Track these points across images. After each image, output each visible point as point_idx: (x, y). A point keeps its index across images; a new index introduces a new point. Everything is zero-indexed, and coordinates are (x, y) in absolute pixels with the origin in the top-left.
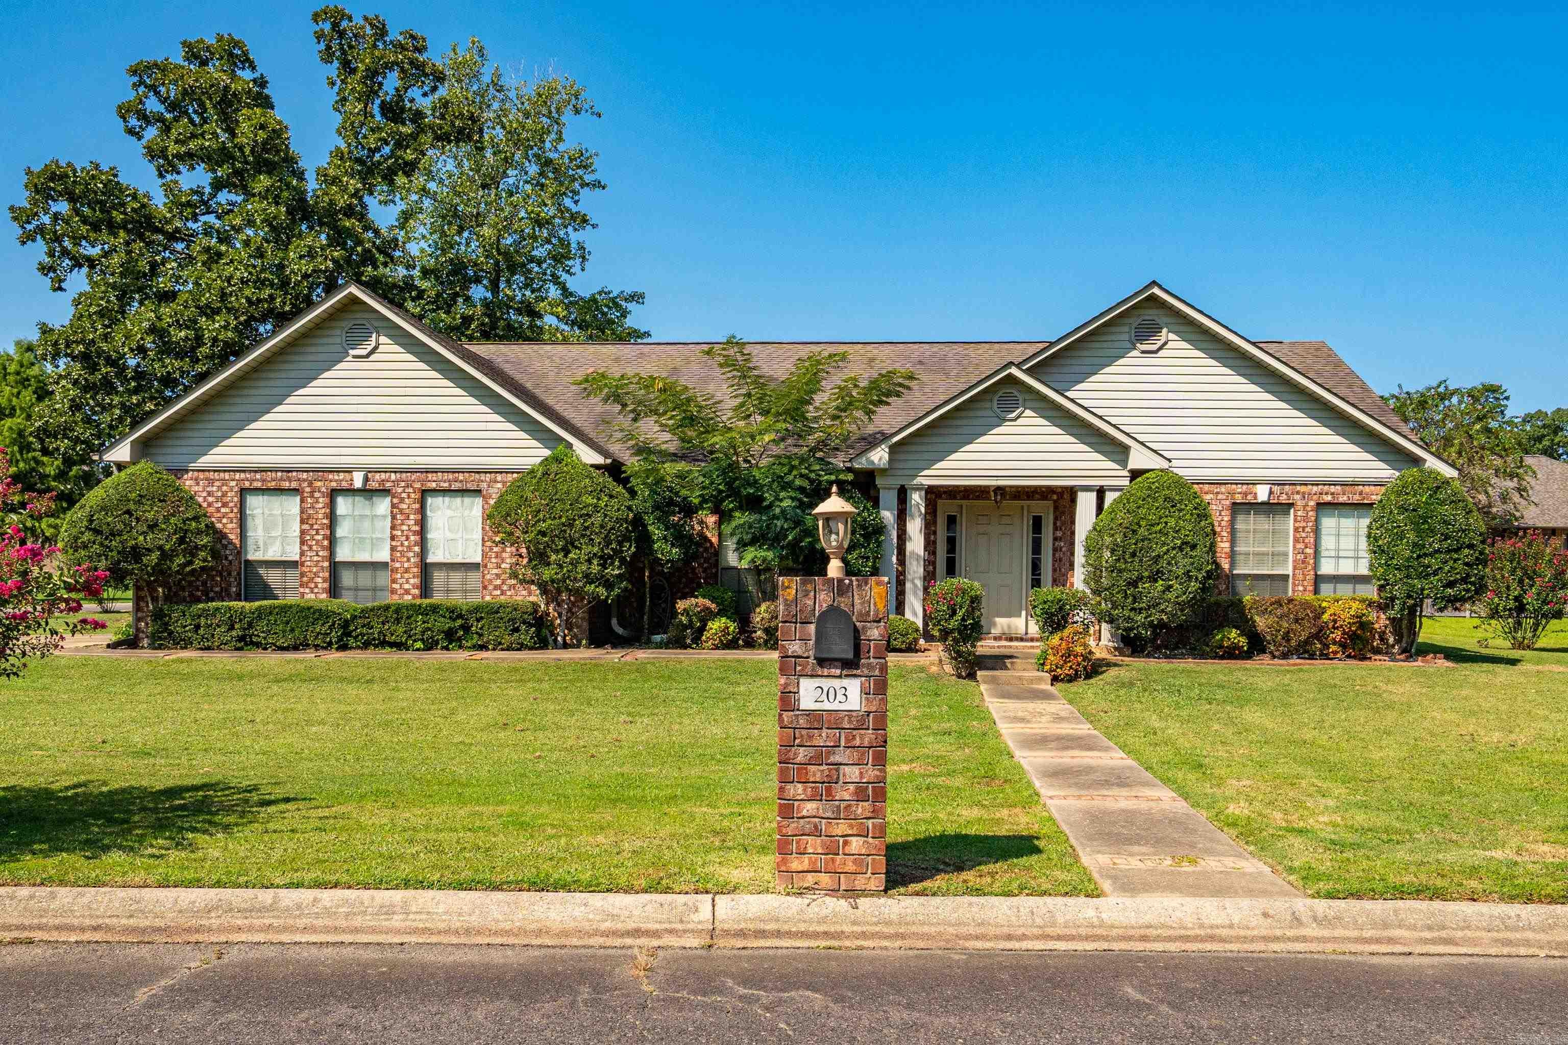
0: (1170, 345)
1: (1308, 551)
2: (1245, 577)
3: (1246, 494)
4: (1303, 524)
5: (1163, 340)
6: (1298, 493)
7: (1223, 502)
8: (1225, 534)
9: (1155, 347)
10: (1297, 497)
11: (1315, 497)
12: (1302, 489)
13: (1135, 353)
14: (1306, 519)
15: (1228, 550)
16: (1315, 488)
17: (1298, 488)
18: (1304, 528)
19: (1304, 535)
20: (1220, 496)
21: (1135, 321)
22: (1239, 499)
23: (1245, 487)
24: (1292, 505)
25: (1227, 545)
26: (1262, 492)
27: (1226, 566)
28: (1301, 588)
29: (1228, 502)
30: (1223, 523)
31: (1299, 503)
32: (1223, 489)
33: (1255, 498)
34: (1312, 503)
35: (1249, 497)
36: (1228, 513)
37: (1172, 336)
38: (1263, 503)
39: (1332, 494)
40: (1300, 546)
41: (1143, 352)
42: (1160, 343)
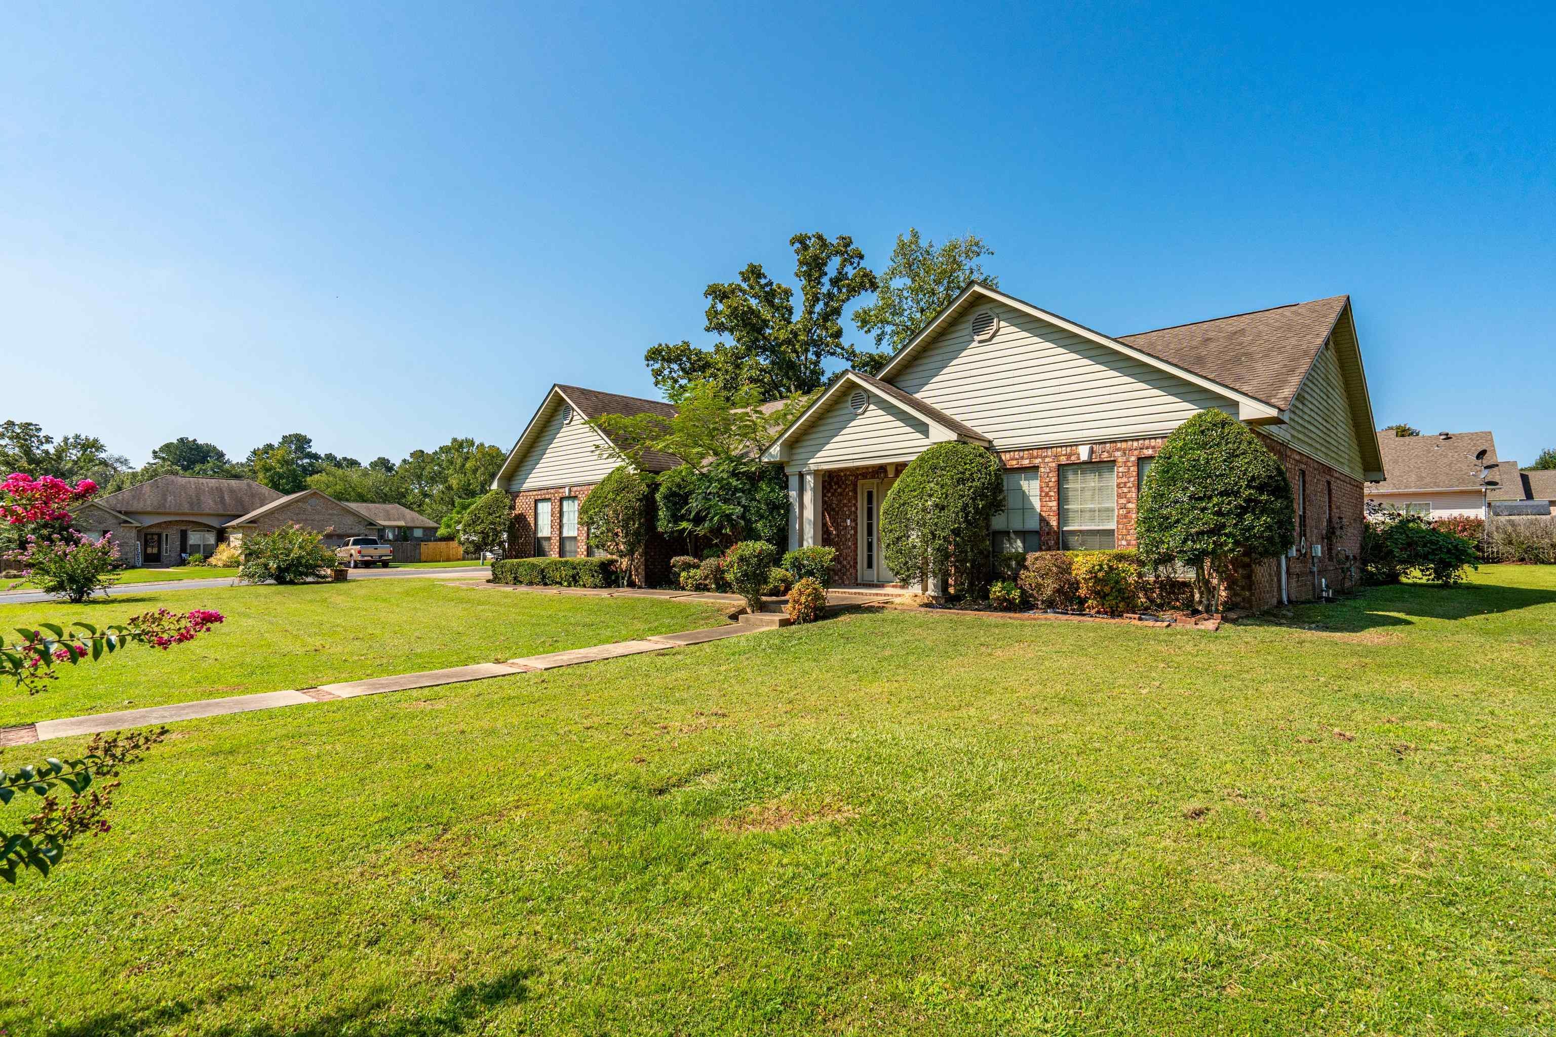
0: (1002, 331)
1: (1130, 506)
2: (1073, 533)
3: (1069, 456)
4: (1124, 480)
5: (995, 328)
6: (1118, 450)
7: (1050, 464)
8: (1052, 494)
9: (987, 337)
10: (1118, 454)
11: (1136, 453)
12: (1124, 445)
13: (974, 344)
14: (1126, 474)
15: (1055, 508)
16: (1135, 444)
17: (1119, 445)
18: (1125, 483)
19: (1125, 490)
20: (1047, 460)
21: (972, 318)
22: (1063, 460)
23: (1069, 449)
24: (1114, 461)
25: (1054, 504)
26: (1084, 453)
27: (1054, 523)
28: (1124, 543)
29: (1054, 465)
30: (1051, 484)
31: (1120, 460)
32: (1049, 452)
33: (1079, 459)
34: (1133, 459)
35: (1073, 458)
36: (1055, 474)
37: (1002, 324)
38: (1084, 463)
39: (1153, 448)
40: (1123, 501)
41: (980, 342)
42: (992, 332)
